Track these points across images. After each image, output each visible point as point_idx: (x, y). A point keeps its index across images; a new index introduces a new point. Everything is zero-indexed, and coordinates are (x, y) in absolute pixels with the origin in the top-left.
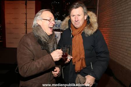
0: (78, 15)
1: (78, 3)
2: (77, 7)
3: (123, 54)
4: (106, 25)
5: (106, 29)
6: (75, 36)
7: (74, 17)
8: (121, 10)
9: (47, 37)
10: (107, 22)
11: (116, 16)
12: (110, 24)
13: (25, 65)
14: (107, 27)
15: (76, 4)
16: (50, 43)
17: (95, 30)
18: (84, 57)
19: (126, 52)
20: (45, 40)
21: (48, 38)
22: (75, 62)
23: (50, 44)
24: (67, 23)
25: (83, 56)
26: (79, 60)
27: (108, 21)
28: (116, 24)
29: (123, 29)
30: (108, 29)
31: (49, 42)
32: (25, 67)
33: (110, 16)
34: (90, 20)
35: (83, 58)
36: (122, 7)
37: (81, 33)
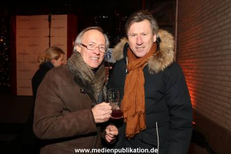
0: (142, 34)
1: (141, 13)
2: (140, 20)
3: (223, 106)
4: (192, 54)
5: (192, 61)
6: (131, 70)
7: (136, 37)
8: (216, 26)
9: (92, 72)
10: (194, 48)
11: (207, 38)
12: (198, 53)
13: (45, 120)
14: (193, 57)
15: (139, 14)
16: (96, 82)
17: (168, 63)
18: (143, 111)
19: (228, 103)
20: (87, 78)
21: (93, 74)
22: (126, 118)
23: (95, 85)
24: (122, 50)
25: (141, 108)
26: (134, 116)
27: (195, 46)
28: (209, 52)
29: (221, 60)
30: (195, 60)
31: (94, 82)
32: (44, 123)
33: (198, 38)
34: (160, 44)
35: (141, 112)
36: (218, 21)
37: (143, 68)
